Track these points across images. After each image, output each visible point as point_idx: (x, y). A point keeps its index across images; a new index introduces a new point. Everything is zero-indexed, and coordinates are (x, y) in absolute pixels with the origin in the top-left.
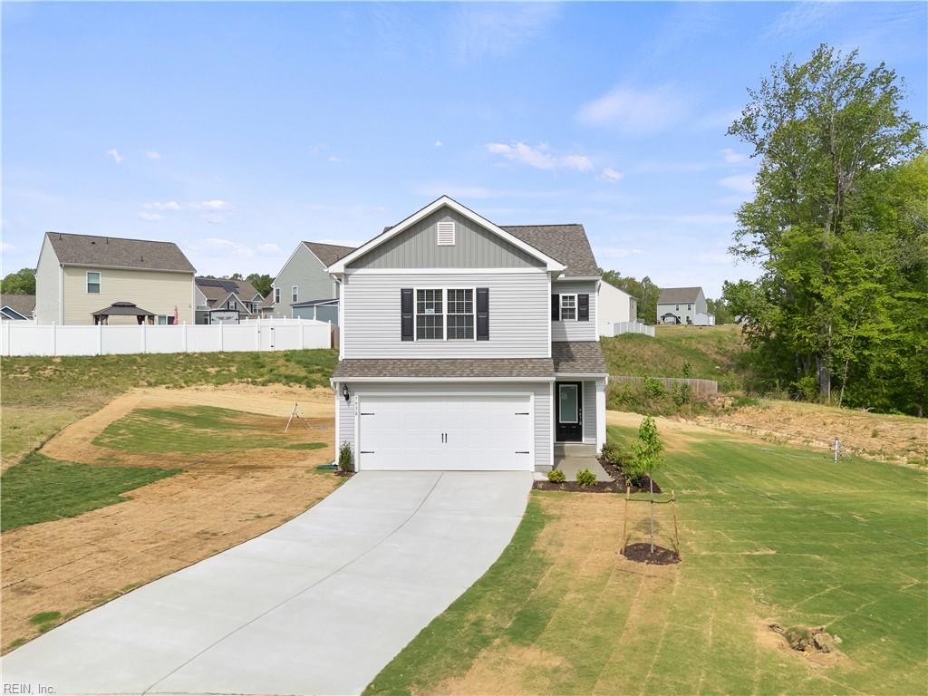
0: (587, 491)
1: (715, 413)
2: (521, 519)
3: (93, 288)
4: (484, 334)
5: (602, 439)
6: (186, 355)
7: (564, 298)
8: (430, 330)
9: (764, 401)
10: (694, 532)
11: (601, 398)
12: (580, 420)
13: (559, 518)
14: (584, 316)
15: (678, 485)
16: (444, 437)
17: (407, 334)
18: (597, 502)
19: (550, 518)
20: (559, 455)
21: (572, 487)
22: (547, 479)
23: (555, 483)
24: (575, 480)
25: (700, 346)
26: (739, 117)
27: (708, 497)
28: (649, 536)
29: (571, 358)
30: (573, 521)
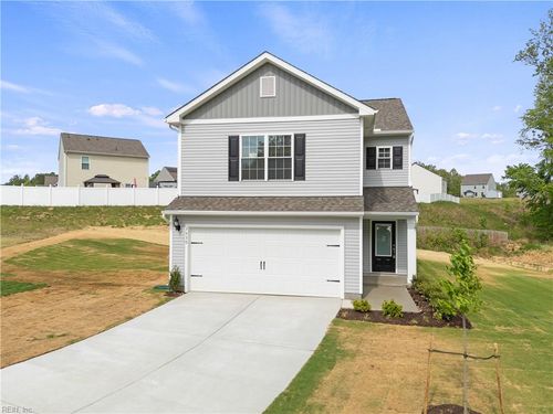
0: (391, 323)
1: (507, 255)
2: (312, 353)
3: (85, 166)
4: (300, 175)
5: (412, 271)
6: (134, 207)
7: (381, 150)
8: (254, 171)
9: (546, 247)
10: (518, 387)
11: (412, 235)
12: (394, 253)
13: (353, 355)
14: (398, 165)
15: (488, 319)
16: (263, 265)
17: (233, 176)
18: (400, 336)
19: (344, 354)
20: (369, 284)
21: (376, 317)
22: (352, 307)
23: (358, 313)
24: (380, 309)
25: (493, 210)
26: (524, 48)
27: (525, 336)
28: (460, 391)
29: (385, 199)
30: (368, 360)
